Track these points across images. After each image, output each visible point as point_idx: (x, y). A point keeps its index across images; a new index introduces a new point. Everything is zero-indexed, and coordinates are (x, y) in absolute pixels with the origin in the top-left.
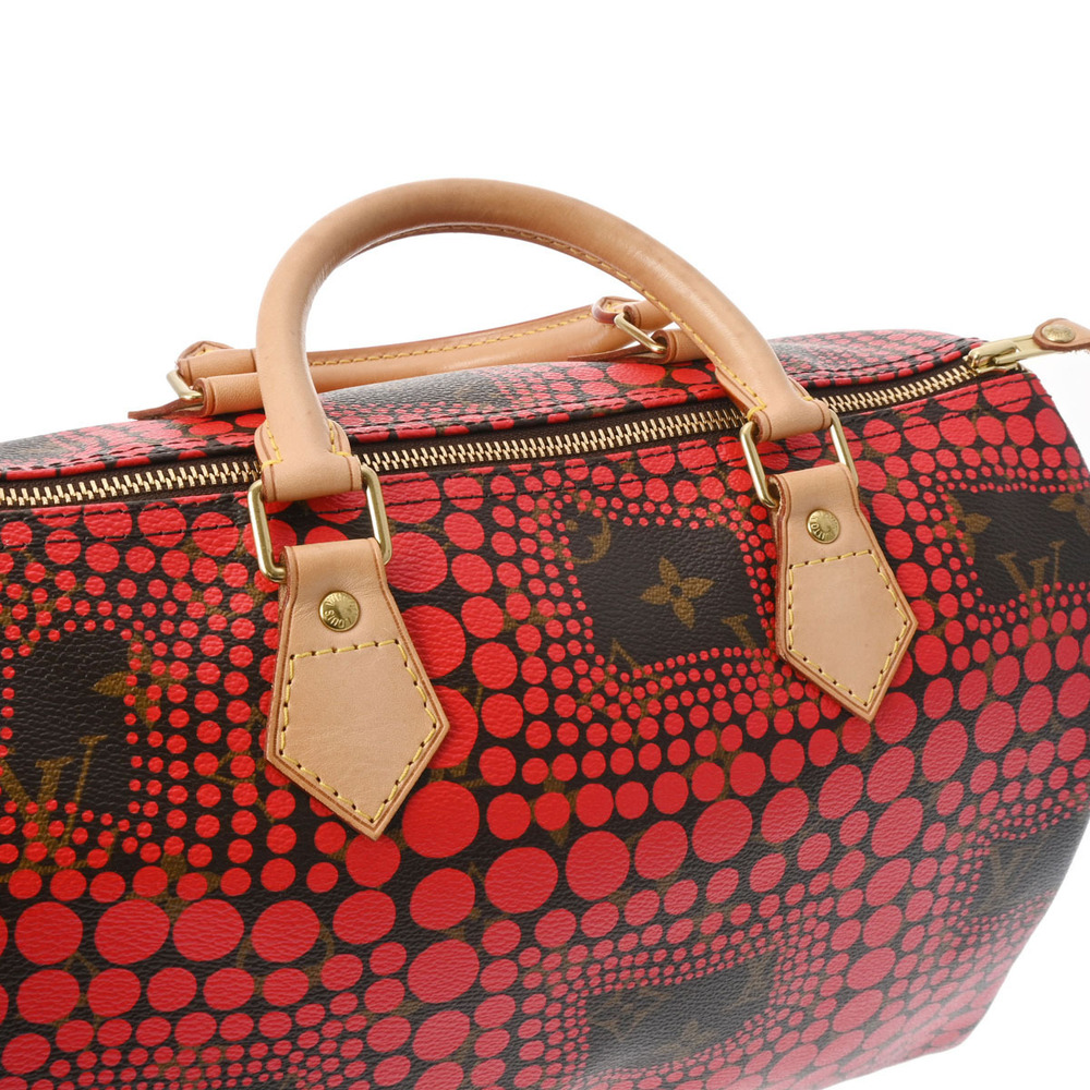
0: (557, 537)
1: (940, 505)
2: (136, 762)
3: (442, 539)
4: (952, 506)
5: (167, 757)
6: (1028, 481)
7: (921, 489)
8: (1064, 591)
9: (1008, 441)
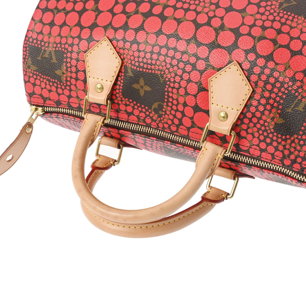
0: (165, 112)
1: (67, 81)
2: (282, 101)
3: (193, 122)
4: (64, 79)
5: (274, 99)
6: (41, 77)
7: (70, 86)
8: (42, 46)
9: (42, 89)
